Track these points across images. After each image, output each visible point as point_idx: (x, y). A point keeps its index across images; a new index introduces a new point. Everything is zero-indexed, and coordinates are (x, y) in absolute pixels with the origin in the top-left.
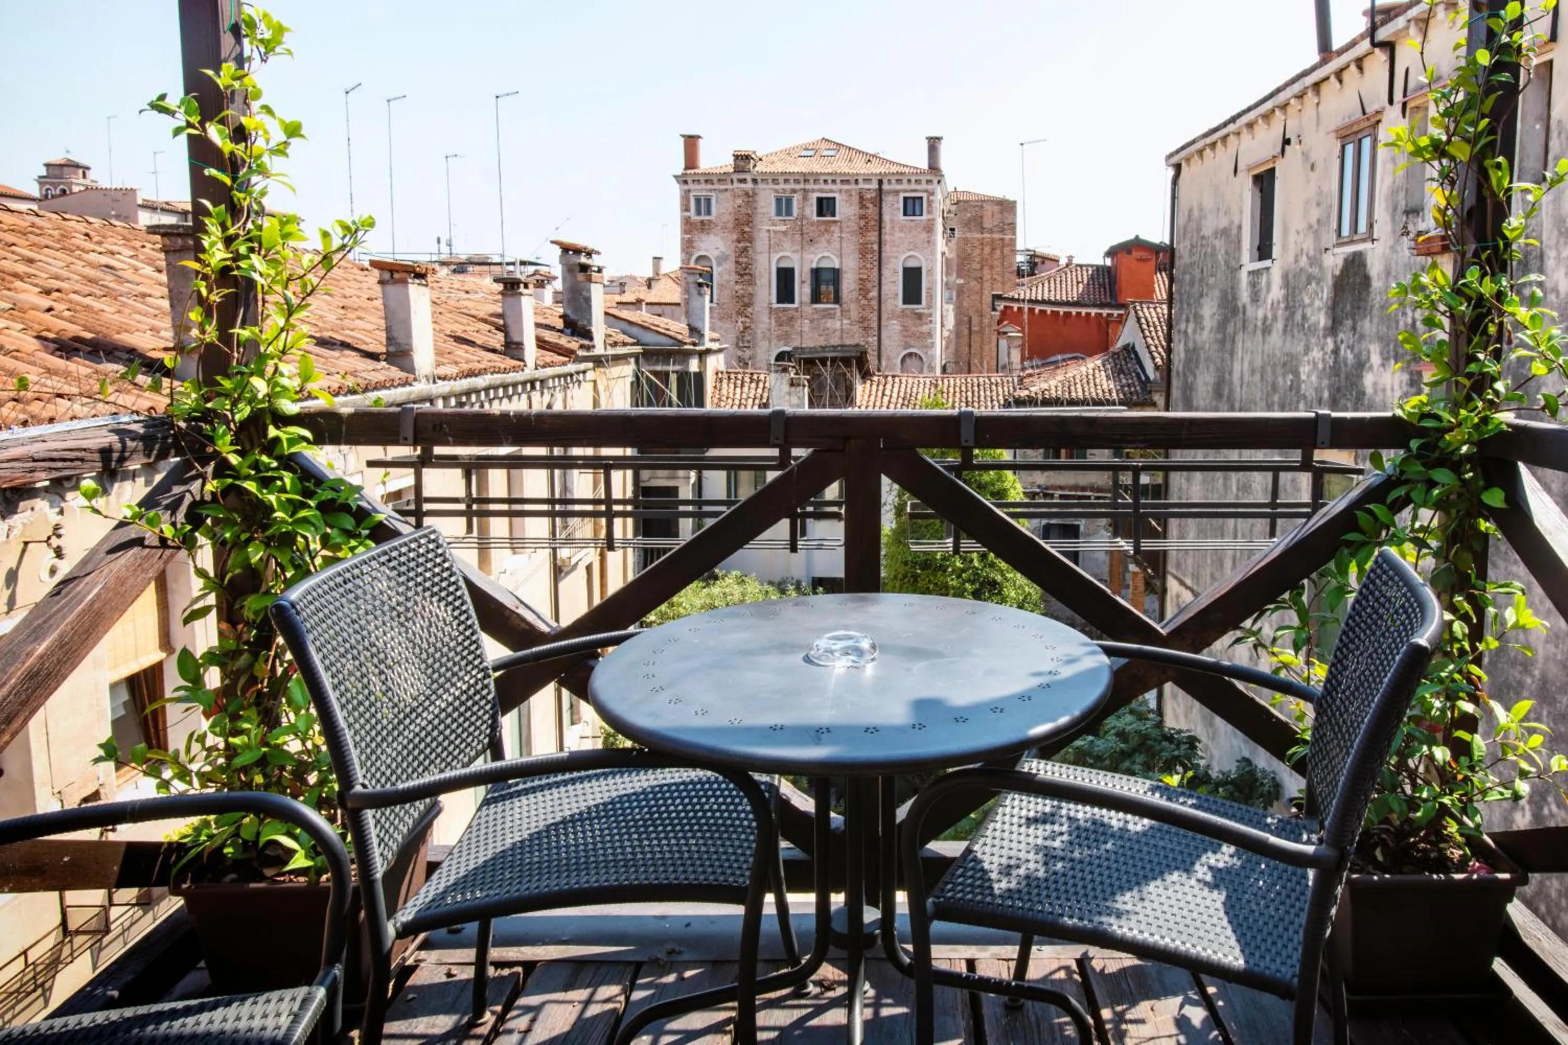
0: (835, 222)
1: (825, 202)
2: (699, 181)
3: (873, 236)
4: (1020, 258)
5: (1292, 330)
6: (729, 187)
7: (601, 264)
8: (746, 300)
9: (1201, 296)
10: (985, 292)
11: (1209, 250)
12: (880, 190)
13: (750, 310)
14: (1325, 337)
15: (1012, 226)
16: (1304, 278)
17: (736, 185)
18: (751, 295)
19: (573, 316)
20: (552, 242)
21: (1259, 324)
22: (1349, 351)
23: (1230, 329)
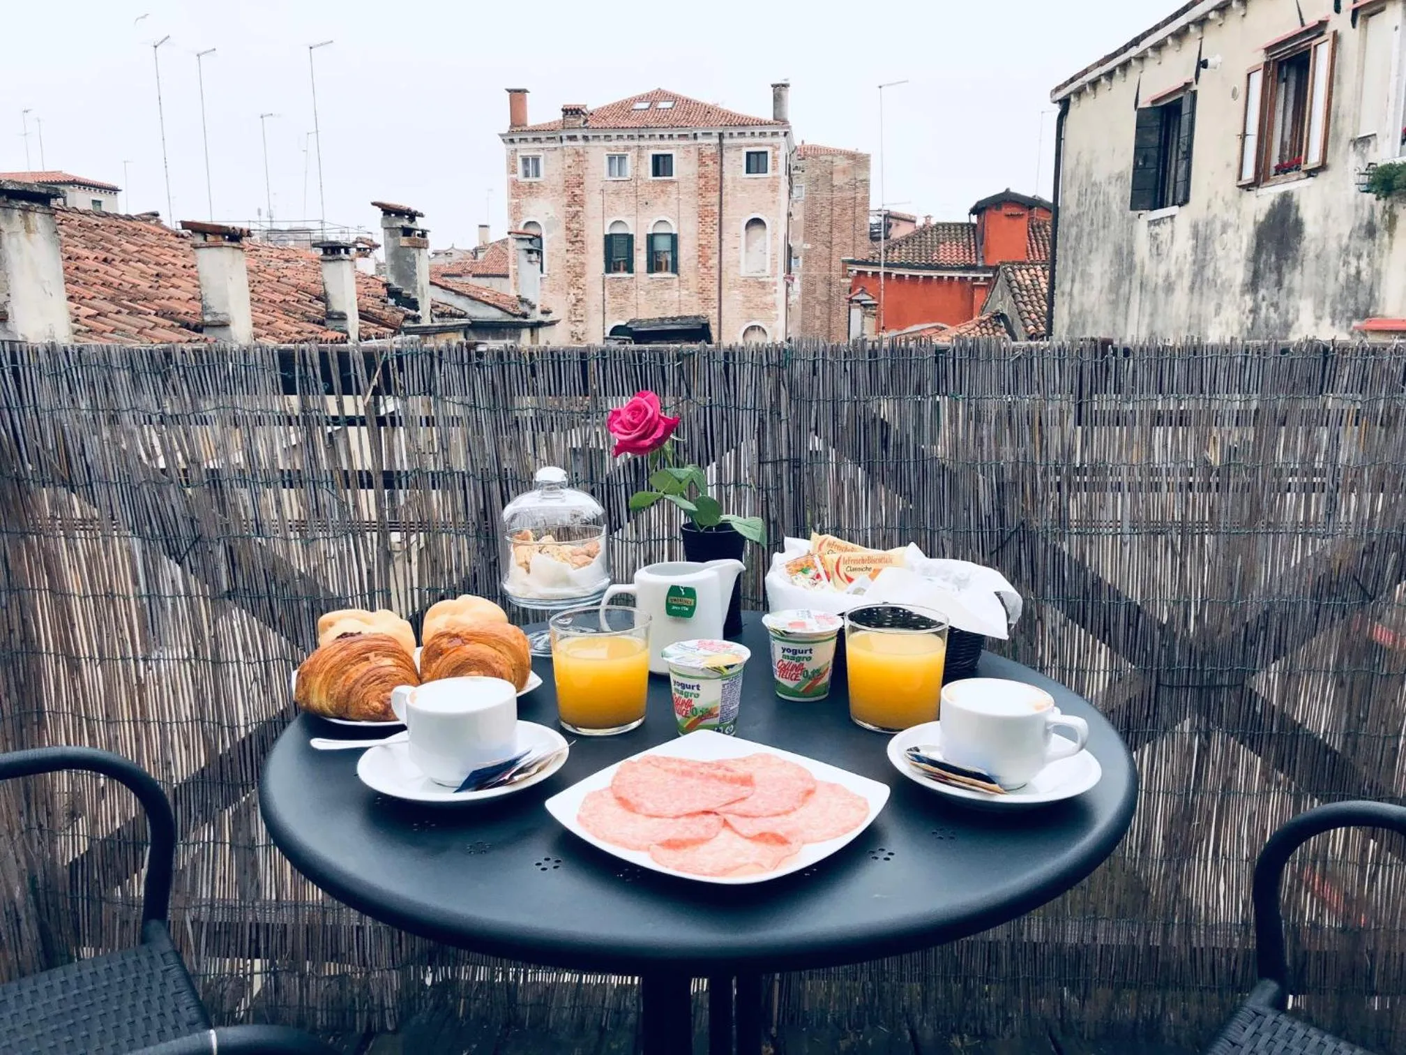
0: (672, 182)
1: (661, 160)
2: (526, 139)
3: (713, 197)
4: (874, 220)
5: (1201, 288)
6: (558, 145)
7: (425, 228)
8: (578, 270)
9: (1090, 252)
10: (835, 258)
11: (1101, 198)
12: (721, 144)
13: (582, 280)
14: (1243, 293)
15: (866, 183)
16: (1218, 226)
17: (566, 143)
18: (583, 264)
19: (396, 286)
20: (374, 204)
21: (1160, 281)
22: (1272, 310)
23: (1125, 289)
